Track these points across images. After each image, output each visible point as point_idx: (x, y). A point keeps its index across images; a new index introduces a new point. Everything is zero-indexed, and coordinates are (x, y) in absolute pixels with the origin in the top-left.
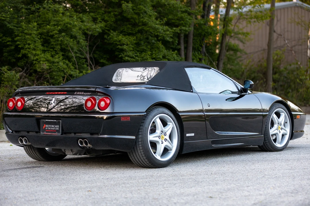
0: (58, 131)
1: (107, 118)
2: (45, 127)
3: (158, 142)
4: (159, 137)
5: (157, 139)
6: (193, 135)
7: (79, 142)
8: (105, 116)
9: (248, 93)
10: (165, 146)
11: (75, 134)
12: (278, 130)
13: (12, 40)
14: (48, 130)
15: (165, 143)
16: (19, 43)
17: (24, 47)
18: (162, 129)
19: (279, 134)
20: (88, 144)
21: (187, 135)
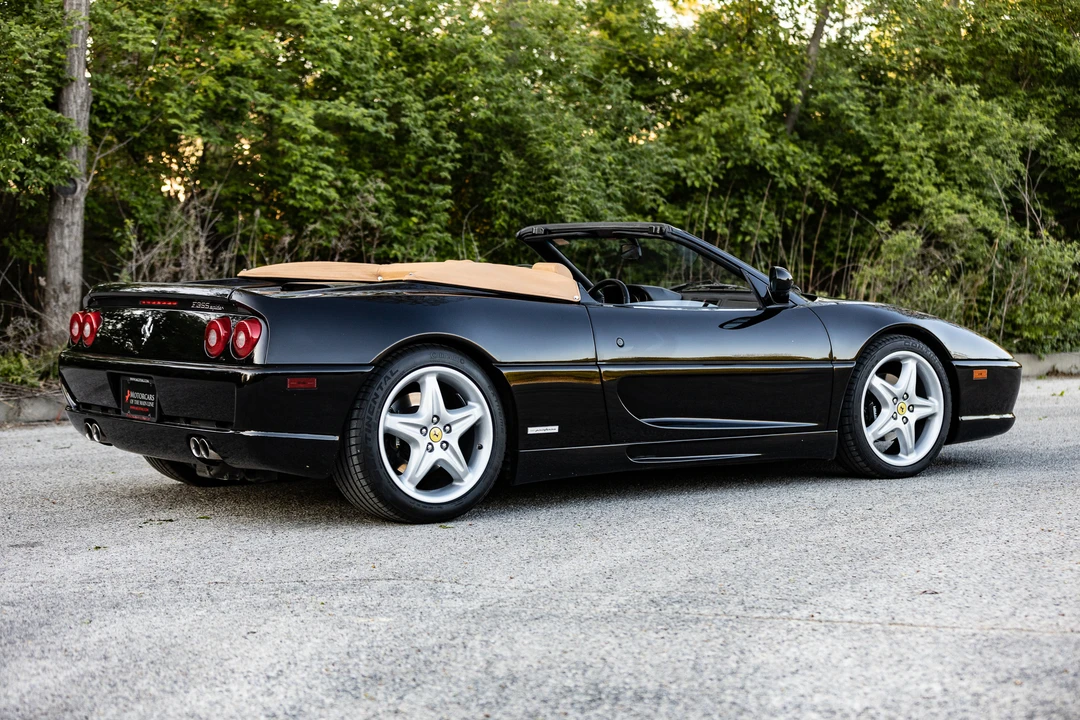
0: (151, 411)
1: (253, 379)
2: (129, 398)
3: (415, 442)
4: (423, 429)
5: (414, 433)
6: (555, 429)
7: (192, 446)
8: (248, 374)
9: (791, 304)
10: (437, 462)
11: (188, 420)
12: (900, 417)
13: (865, 162)
14: (134, 405)
15: (439, 454)
16: (886, 167)
17: (901, 178)
18: (439, 412)
19: (904, 428)
20: (211, 451)
21: (532, 431)
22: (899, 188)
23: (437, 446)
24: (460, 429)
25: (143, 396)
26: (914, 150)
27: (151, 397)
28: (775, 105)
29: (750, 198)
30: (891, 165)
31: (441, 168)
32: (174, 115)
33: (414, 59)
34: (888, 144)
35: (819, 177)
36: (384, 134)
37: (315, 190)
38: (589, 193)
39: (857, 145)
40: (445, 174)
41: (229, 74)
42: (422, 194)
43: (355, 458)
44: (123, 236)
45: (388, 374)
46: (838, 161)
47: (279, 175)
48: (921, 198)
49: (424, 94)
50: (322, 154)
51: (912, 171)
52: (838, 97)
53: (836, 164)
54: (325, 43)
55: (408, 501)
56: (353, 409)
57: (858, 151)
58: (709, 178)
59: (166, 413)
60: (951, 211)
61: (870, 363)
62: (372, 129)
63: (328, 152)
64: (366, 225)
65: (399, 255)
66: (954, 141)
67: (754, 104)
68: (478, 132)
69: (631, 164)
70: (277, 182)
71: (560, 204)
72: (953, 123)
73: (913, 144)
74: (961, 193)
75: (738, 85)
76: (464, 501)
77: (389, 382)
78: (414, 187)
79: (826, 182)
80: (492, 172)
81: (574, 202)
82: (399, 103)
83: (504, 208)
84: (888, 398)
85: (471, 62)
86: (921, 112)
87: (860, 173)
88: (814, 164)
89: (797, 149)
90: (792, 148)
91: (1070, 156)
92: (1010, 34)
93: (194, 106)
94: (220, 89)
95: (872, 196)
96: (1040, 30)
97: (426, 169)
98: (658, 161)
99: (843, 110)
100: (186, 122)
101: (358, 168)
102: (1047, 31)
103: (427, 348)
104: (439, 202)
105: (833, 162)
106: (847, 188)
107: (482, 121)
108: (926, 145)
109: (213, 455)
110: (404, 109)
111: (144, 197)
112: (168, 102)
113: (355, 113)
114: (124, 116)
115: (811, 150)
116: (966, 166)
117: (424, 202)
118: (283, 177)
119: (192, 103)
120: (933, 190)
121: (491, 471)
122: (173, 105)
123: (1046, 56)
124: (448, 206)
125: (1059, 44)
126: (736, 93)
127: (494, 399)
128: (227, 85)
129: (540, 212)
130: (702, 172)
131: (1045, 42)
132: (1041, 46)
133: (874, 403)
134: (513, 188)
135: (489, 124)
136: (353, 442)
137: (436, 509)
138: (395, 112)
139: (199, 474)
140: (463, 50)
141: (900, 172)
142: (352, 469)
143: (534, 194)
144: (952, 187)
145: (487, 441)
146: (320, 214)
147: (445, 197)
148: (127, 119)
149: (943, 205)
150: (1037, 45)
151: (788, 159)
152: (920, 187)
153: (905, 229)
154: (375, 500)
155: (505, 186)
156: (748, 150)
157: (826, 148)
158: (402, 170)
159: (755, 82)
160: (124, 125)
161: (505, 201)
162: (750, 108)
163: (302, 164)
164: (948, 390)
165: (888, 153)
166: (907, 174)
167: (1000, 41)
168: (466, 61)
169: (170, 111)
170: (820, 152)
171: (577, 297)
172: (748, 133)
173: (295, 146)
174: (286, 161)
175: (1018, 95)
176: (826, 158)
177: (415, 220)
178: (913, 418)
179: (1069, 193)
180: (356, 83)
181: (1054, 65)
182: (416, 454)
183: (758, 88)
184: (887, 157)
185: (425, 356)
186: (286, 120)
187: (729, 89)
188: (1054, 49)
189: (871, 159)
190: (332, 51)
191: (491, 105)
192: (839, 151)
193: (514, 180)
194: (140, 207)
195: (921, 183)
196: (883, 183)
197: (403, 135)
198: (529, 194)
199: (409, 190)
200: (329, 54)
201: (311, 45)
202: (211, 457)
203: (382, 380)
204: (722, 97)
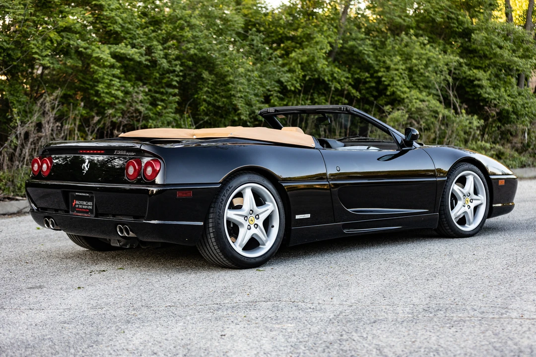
0: (91, 211)
1: (158, 192)
2: (75, 204)
3: (242, 224)
4: (245, 217)
5: (241, 219)
6: (308, 216)
7: (118, 230)
8: (155, 190)
9: (413, 147)
10: (253, 235)
11: (114, 216)
12: (466, 206)
13: (372, 76)
14: (78, 208)
15: (254, 231)
16: (383, 79)
17: (391, 84)
18: (253, 208)
19: (468, 211)
20: (130, 232)
21: (298, 217)
22: (390, 89)
23: (252, 226)
24: (263, 217)
25: (85, 203)
26: (397, 70)
27: (90, 203)
28: (329, 48)
29: (316, 95)
30: (386, 78)
31: (172, 80)
32: (36, 53)
33: (156, 22)
34: (383, 68)
35: (350, 84)
36: (144, 62)
37: (111, 92)
38: (248, 92)
39: (368, 68)
40: (174, 83)
41: (62, 31)
42: (162, 93)
43: (212, 234)
44: (12, 118)
45: (228, 188)
46: (358, 76)
47: (89, 84)
48: (402, 94)
49: (161, 42)
50: (114, 72)
51: (397, 81)
52: (358, 44)
53: (358, 78)
54: (113, 14)
55: (239, 257)
56: (210, 207)
57: (368, 71)
58: (298, 85)
59: (100, 211)
60: (418, 101)
61: (453, 177)
62: (139, 60)
63: (117, 72)
64: (137, 110)
65: (153, 125)
66: (416, 66)
67: (318, 47)
68: (190, 61)
69: (264, 77)
70: (87, 88)
71: (234, 98)
72: (415, 57)
73: (397, 67)
74: (421, 92)
75: (309, 37)
76: (266, 255)
77: (228, 193)
78: (158, 90)
79: (354, 87)
80: (197, 82)
81: (241, 97)
82: (151, 46)
83: (205, 100)
84: (461, 195)
85: (186, 24)
86: (398, 51)
87: (370, 82)
88: (347, 78)
89: (339, 71)
90: (337, 69)
91: (469, 73)
92: (436, 12)
93: (47, 48)
94: (59, 39)
95: (375, 93)
96: (450, 10)
97: (165, 81)
98: (278, 75)
99: (361, 50)
100: (42, 56)
101: (130, 81)
102: (453, 11)
103: (246, 173)
104: (171, 98)
105: (356, 76)
106: (363, 89)
107: (192, 56)
108: (404, 67)
109: (132, 234)
110: (153, 49)
111: (17, 96)
112: (33, 46)
113: (131, 52)
114: (7, 53)
115: (344, 71)
116: (422, 78)
117: (164, 98)
118: (91, 85)
119: (45, 46)
120: (407, 90)
121: (279, 239)
122: (35, 47)
123: (454, 23)
124: (177, 100)
125: (460, 17)
126: (309, 42)
127: (279, 200)
128: (62, 37)
129: (223, 102)
130: (295, 82)
131: (453, 16)
132: (451, 18)
133: (455, 198)
134: (210, 90)
135: (194, 56)
136: (211, 225)
137: (253, 261)
138: (149, 51)
139: (112, 244)
140: (181, 19)
141: (391, 81)
142: (210, 240)
143: (219, 93)
144: (415, 89)
145: (276, 223)
146: (111, 105)
147: (175, 95)
148: (9, 55)
149: (413, 97)
150: (449, 18)
151: (335, 75)
152: (401, 89)
153: (398, 110)
154: (222, 257)
155: (206, 89)
156: (316, 70)
157: (352, 69)
158: (152, 81)
159: (319, 36)
160: (8, 58)
161: (205, 97)
162: (317, 50)
163: (103, 78)
164: (488, 191)
165: (384, 72)
166: (394, 83)
167: (432, 15)
168: (183, 24)
169: (34, 51)
170: (349, 71)
171: (313, 145)
172: (317, 62)
173: (99, 69)
174: (95, 76)
175: (440, 43)
176: (352, 75)
177: (160, 107)
178: (472, 206)
179: (468, 92)
180: (128, 36)
181: (457, 28)
182: (242, 231)
183: (321, 39)
184: (384, 74)
185: (245, 178)
186: (95, 55)
187: (304, 40)
188: (458, 20)
189: (375, 75)
190: (117, 18)
191: (197, 47)
192: (358, 71)
193: (210, 86)
194: (15, 102)
195: (401, 87)
196: (381, 87)
197: (154, 63)
198: (217, 93)
199: (156, 92)
200: (115, 20)
201: (106, 15)
202: (130, 236)
203: (225, 191)
204: (300, 44)
